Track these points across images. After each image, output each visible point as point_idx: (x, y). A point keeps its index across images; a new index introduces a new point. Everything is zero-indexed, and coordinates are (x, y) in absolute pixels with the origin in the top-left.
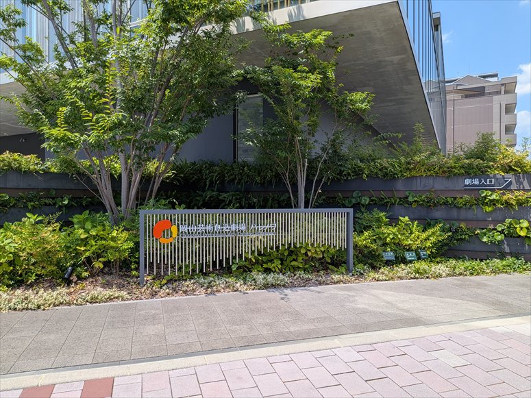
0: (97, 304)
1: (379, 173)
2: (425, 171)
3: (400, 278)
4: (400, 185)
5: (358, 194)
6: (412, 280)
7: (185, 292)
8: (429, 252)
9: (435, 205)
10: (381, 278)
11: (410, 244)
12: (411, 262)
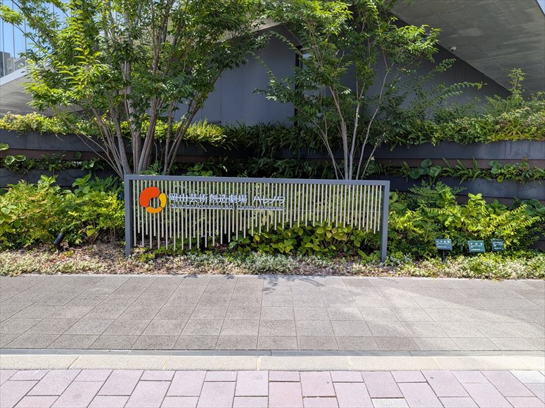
0: (67, 275)
1: (456, 136)
2: (517, 133)
3: (448, 275)
4: (483, 153)
5: (428, 163)
6: (464, 279)
7: (169, 270)
8: (508, 243)
9: (526, 179)
10: (417, 273)
11: (478, 231)
12: (475, 254)
